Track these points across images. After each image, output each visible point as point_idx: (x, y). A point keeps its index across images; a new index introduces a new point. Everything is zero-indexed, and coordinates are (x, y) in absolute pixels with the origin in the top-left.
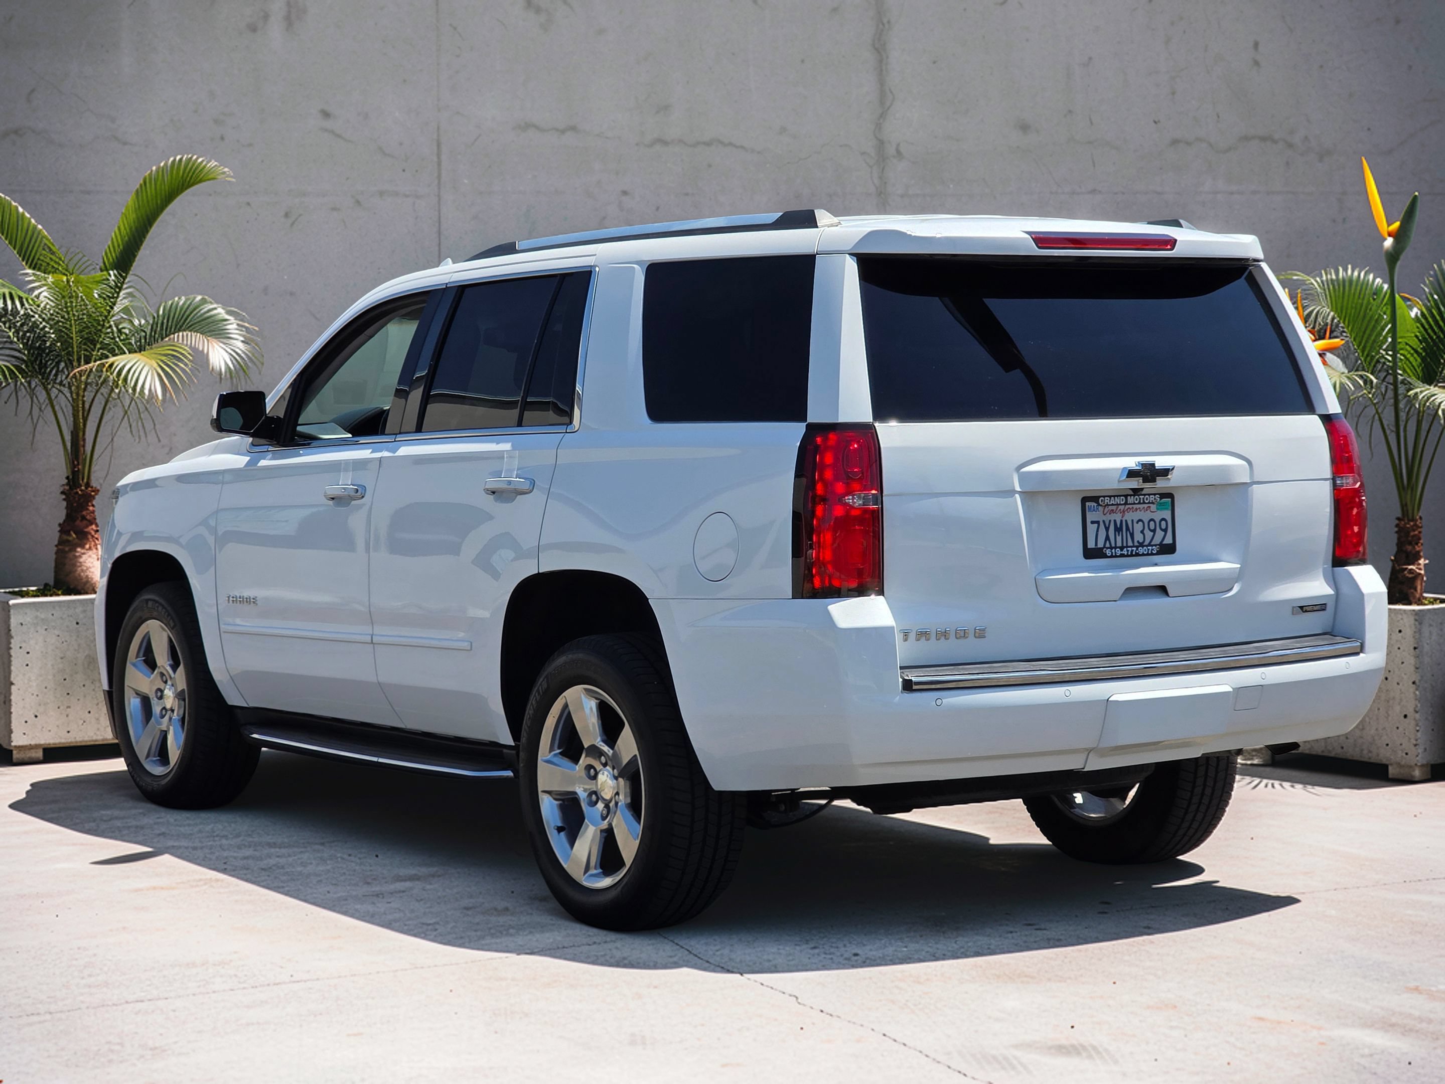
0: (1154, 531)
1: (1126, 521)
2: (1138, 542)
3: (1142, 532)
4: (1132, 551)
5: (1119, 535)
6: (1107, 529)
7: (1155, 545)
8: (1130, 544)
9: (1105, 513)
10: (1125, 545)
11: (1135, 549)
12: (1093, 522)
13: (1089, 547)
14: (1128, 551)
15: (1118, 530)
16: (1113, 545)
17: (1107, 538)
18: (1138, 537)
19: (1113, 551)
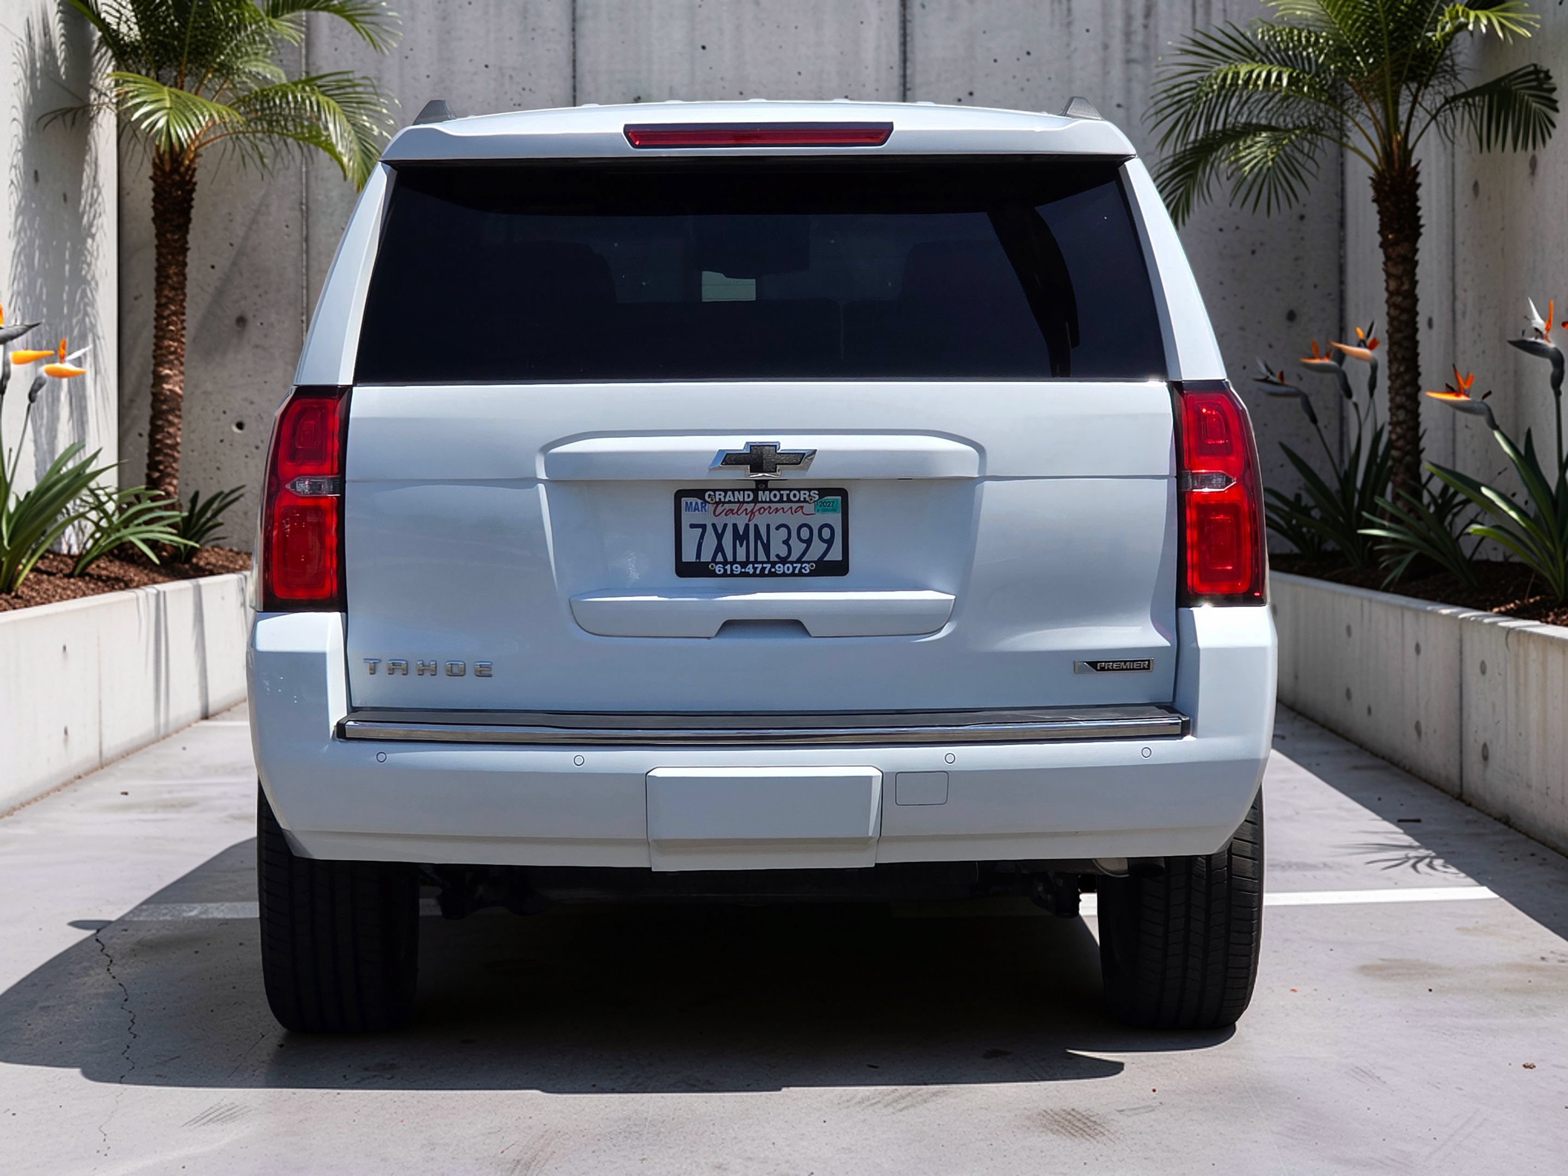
0: (809, 542)
1: (756, 526)
2: (778, 556)
3: (786, 542)
4: (763, 569)
5: (741, 546)
6: (720, 537)
7: (808, 562)
8: (762, 557)
9: (717, 514)
10: (752, 559)
11: (769, 566)
12: (692, 526)
13: (684, 560)
14: (755, 569)
15: (740, 537)
16: (730, 559)
17: (720, 548)
18: (778, 549)
19: (728, 567)
